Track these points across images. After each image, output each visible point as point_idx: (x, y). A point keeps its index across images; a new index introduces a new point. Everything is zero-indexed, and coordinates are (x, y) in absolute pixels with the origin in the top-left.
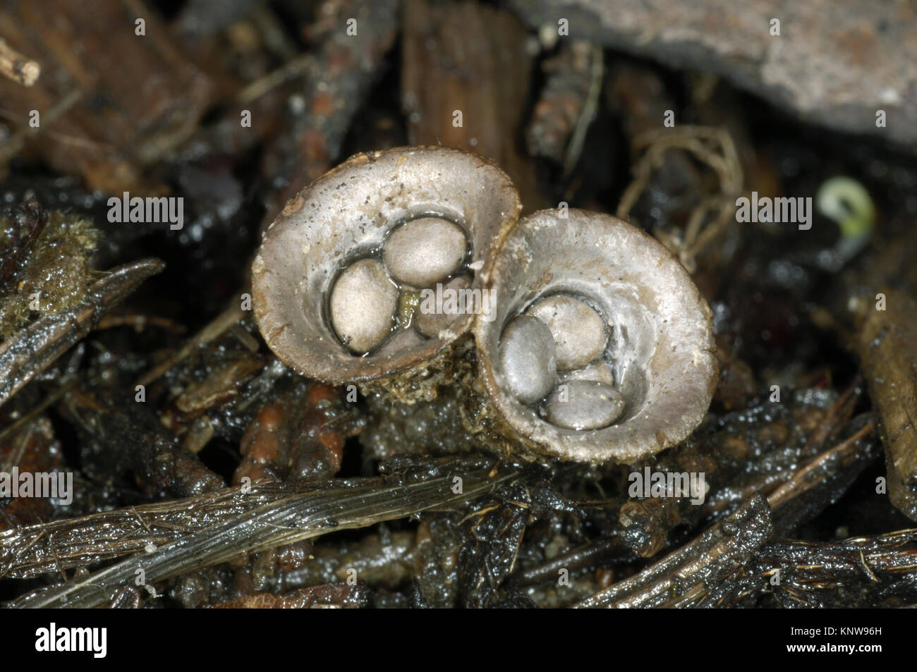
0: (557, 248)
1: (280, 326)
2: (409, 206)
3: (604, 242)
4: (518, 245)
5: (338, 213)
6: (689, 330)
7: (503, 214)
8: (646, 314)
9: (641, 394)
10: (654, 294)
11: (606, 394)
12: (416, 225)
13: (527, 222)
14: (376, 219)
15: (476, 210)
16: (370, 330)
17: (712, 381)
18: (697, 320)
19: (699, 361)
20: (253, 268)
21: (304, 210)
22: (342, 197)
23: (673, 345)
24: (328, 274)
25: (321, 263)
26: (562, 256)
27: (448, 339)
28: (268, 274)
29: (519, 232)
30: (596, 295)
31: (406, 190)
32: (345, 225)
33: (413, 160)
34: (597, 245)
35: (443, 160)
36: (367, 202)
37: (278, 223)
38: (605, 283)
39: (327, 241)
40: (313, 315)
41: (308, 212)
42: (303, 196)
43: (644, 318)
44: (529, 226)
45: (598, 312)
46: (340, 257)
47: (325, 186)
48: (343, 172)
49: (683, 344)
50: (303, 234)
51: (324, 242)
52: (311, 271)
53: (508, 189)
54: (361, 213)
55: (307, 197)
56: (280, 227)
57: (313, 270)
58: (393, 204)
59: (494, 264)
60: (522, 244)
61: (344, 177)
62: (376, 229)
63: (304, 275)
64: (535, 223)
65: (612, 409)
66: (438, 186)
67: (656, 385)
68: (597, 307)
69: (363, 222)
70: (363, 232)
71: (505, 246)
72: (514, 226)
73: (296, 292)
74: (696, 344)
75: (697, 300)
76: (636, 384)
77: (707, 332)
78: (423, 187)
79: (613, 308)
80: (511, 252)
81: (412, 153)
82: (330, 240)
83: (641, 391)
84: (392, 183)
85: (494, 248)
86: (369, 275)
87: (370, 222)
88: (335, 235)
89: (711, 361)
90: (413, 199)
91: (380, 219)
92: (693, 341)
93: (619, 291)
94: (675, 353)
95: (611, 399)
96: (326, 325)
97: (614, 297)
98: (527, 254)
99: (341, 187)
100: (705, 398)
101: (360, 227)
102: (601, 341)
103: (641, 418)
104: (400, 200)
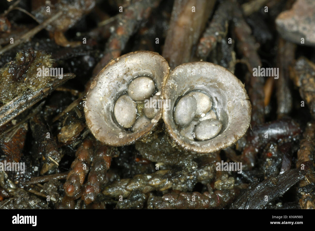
0: (185, 79)
1: (98, 129)
2: (133, 74)
3: (201, 72)
4: (171, 83)
5: (109, 83)
6: (237, 94)
7: (164, 72)
8: (222, 91)
9: (226, 120)
10: (223, 84)
11: (214, 124)
12: (136, 81)
13: (173, 73)
14: (123, 81)
15: (155, 71)
16: (130, 120)
17: (249, 110)
18: (239, 90)
19: (244, 104)
20: (84, 110)
21: (97, 85)
22: (109, 77)
23: (233, 100)
24: (111, 105)
25: (108, 102)
26: (188, 80)
27: (155, 123)
28: (90, 112)
29: (171, 77)
30: (204, 89)
31: (130, 69)
32: (112, 86)
33: (130, 59)
34: (199, 73)
35: (140, 56)
36: (118, 77)
37: (90, 92)
38: (205, 84)
39: (107, 94)
40: (109, 121)
41: (99, 85)
42: (96, 80)
43: (222, 93)
44: (174, 74)
45: (206, 94)
46: (113, 98)
47: (103, 75)
48: (107, 68)
49: (237, 100)
50: (99, 94)
51: (107, 95)
52: (105, 106)
53: (164, 62)
54: (117, 81)
55: (97, 81)
56: (90, 93)
57: (105, 105)
58: (127, 75)
59: (164, 92)
60: (173, 82)
61: (108, 70)
62: (123, 85)
63: (103, 108)
64: (176, 72)
65: (217, 129)
66: (140, 65)
67: (231, 116)
68: (205, 93)
69: (118, 84)
70: (119, 87)
71: (167, 84)
72: (168, 76)
73: (101, 115)
74: (241, 98)
75: (238, 83)
76: (224, 116)
77: (244, 93)
78: (136, 67)
79: (210, 92)
80: (169, 86)
81: (129, 56)
82: (109, 93)
83: (226, 119)
84: (125, 68)
85: (163, 86)
86: (125, 101)
87: (121, 83)
88: (110, 91)
89: (247, 103)
90: (134, 72)
91: (124, 81)
92: (240, 97)
93: (211, 86)
94: (235, 103)
95: (216, 125)
96: (114, 122)
97: (210, 88)
98: (175, 84)
99: (108, 74)
100: (248, 117)
101: (118, 86)
102: (210, 104)
103: (228, 130)
104: (129, 73)
